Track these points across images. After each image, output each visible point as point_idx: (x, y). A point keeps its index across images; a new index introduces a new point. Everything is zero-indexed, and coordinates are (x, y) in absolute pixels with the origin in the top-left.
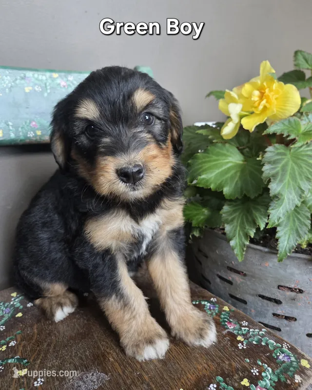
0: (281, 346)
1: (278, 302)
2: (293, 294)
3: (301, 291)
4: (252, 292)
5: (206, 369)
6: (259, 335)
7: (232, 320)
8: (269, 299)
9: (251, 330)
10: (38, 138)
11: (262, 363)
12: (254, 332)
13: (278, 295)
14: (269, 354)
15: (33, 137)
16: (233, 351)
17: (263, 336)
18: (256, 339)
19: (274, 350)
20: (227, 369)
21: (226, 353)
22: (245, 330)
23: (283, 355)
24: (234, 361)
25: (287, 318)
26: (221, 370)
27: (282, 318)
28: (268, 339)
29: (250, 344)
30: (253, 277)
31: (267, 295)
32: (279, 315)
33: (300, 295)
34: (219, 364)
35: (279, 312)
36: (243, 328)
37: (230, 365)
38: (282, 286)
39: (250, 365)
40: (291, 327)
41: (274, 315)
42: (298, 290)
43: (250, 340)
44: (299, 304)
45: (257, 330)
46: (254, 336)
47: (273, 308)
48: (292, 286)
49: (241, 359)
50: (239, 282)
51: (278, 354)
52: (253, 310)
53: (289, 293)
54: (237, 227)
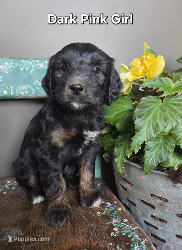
0: (141, 240)
1: (153, 207)
2: (162, 202)
3: (166, 201)
4: (138, 198)
5: (80, 243)
6: (130, 230)
7: (118, 217)
8: (148, 204)
9: (127, 226)
10: (26, 95)
11: (120, 248)
12: (128, 227)
13: (152, 201)
14: (129, 243)
15: (23, 95)
16: (105, 236)
17: (133, 231)
18: (126, 232)
19: (135, 241)
20: (94, 246)
21: (100, 236)
22: (123, 225)
23: (139, 246)
24: (102, 243)
25: (161, 220)
26: (89, 246)
27: (158, 220)
28: (135, 234)
29: (120, 234)
30: (136, 186)
31: (146, 200)
32: (155, 217)
33: (166, 203)
34: (90, 242)
35: (155, 215)
36: (122, 224)
37: (98, 244)
38: (154, 195)
39: (110, 247)
40: (164, 227)
41: (152, 216)
42: (165, 199)
43: (121, 232)
44: (167, 210)
45: (131, 227)
46: (126, 229)
47: (150, 211)
48: (160, 196)
49: (107, 242)
50: (130, 190)
51: (135, 245)
52: (139, 211)
53: (159, 201)
54: (121, 150)
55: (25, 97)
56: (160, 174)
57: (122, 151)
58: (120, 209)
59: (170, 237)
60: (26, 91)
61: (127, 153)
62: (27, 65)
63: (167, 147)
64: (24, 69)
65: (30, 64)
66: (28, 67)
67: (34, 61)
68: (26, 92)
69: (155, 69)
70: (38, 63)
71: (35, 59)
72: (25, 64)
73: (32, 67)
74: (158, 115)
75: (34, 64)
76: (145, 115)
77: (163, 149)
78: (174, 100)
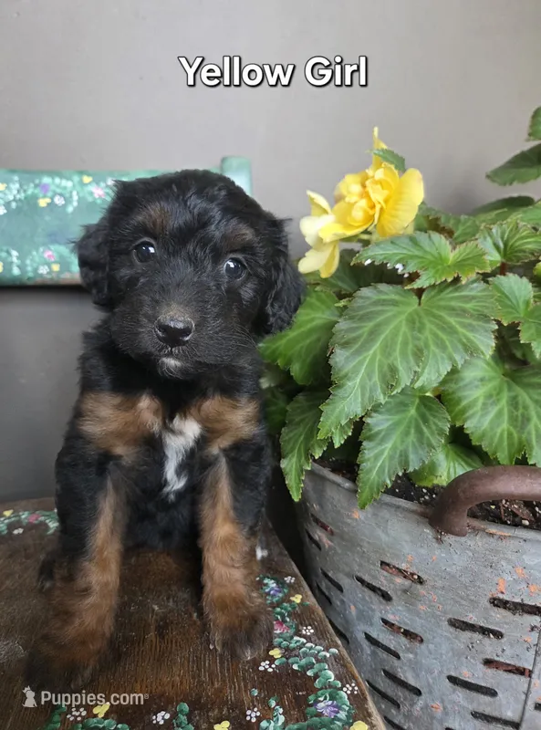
0: (340, 686)
1: (386, 597)
2: (407, 583)
3: (420, 581)
4: (347, 569)
5: (173, 686)
6: (316, 656)
7: (288, 620)
8: (373, 589)
9: (309, 645)
10: (54, 275)
11: (277, 705)
12: (311, 648)
13: (383, 580)
14: (304, 693)
15: (48, 273)
16: (244, 670)
17: (325, 659)
18: (303, 662)
19: (322, 689)
20: (208, 696)
21: (228, 670)
22: (298, 641)
23: (330, 702)
24: (230, 688)
25: (407, 634)
26: (196, 694)
27: (398, 632)
28: (327, 667)
29: (287, 666)
30: (342, 538)
31: (367, 578)
32: (393, 625)
33: (419, 586)
34: (200, 683)
35: (390, 618)
36: (296, 638)
37: (220, 690)
38: (388, 565)
39: (252, 702)
40: (416, 654)
41: (385, 622)
42: (416, 577)
43: (290, 661)
44: (422, 607)
45: (319, 648)
46: (305, 654)
47: (379, 609)
48: (403, 566)
49: (246, 687)
50: (327, 546)
51: (321, 699)
52: (352, 607)
53: (399, 580)
54: (300, 436)
55: (52, 279)
56: (398, 507)
57: (302, 438)
58: (297, 599)
59: (431, 681)
60: (55, 262)
61: (313, 446)
62: (58, 191)
63: (425, 430)
64: (48, 200)
65: (65, 188)
66: (61, 195)
67: (76, 178)
68: (56, 268)
69: (396, 210)
70: (90, 183)
71: (81, 173)
72: (53, 187)
73: (71, 197)
74: (400, 339)
75: (78, 188)
76: (362, 340)
77: (412, 437)
78: (452, 298)
